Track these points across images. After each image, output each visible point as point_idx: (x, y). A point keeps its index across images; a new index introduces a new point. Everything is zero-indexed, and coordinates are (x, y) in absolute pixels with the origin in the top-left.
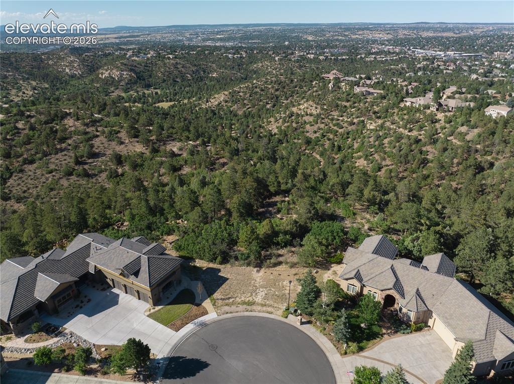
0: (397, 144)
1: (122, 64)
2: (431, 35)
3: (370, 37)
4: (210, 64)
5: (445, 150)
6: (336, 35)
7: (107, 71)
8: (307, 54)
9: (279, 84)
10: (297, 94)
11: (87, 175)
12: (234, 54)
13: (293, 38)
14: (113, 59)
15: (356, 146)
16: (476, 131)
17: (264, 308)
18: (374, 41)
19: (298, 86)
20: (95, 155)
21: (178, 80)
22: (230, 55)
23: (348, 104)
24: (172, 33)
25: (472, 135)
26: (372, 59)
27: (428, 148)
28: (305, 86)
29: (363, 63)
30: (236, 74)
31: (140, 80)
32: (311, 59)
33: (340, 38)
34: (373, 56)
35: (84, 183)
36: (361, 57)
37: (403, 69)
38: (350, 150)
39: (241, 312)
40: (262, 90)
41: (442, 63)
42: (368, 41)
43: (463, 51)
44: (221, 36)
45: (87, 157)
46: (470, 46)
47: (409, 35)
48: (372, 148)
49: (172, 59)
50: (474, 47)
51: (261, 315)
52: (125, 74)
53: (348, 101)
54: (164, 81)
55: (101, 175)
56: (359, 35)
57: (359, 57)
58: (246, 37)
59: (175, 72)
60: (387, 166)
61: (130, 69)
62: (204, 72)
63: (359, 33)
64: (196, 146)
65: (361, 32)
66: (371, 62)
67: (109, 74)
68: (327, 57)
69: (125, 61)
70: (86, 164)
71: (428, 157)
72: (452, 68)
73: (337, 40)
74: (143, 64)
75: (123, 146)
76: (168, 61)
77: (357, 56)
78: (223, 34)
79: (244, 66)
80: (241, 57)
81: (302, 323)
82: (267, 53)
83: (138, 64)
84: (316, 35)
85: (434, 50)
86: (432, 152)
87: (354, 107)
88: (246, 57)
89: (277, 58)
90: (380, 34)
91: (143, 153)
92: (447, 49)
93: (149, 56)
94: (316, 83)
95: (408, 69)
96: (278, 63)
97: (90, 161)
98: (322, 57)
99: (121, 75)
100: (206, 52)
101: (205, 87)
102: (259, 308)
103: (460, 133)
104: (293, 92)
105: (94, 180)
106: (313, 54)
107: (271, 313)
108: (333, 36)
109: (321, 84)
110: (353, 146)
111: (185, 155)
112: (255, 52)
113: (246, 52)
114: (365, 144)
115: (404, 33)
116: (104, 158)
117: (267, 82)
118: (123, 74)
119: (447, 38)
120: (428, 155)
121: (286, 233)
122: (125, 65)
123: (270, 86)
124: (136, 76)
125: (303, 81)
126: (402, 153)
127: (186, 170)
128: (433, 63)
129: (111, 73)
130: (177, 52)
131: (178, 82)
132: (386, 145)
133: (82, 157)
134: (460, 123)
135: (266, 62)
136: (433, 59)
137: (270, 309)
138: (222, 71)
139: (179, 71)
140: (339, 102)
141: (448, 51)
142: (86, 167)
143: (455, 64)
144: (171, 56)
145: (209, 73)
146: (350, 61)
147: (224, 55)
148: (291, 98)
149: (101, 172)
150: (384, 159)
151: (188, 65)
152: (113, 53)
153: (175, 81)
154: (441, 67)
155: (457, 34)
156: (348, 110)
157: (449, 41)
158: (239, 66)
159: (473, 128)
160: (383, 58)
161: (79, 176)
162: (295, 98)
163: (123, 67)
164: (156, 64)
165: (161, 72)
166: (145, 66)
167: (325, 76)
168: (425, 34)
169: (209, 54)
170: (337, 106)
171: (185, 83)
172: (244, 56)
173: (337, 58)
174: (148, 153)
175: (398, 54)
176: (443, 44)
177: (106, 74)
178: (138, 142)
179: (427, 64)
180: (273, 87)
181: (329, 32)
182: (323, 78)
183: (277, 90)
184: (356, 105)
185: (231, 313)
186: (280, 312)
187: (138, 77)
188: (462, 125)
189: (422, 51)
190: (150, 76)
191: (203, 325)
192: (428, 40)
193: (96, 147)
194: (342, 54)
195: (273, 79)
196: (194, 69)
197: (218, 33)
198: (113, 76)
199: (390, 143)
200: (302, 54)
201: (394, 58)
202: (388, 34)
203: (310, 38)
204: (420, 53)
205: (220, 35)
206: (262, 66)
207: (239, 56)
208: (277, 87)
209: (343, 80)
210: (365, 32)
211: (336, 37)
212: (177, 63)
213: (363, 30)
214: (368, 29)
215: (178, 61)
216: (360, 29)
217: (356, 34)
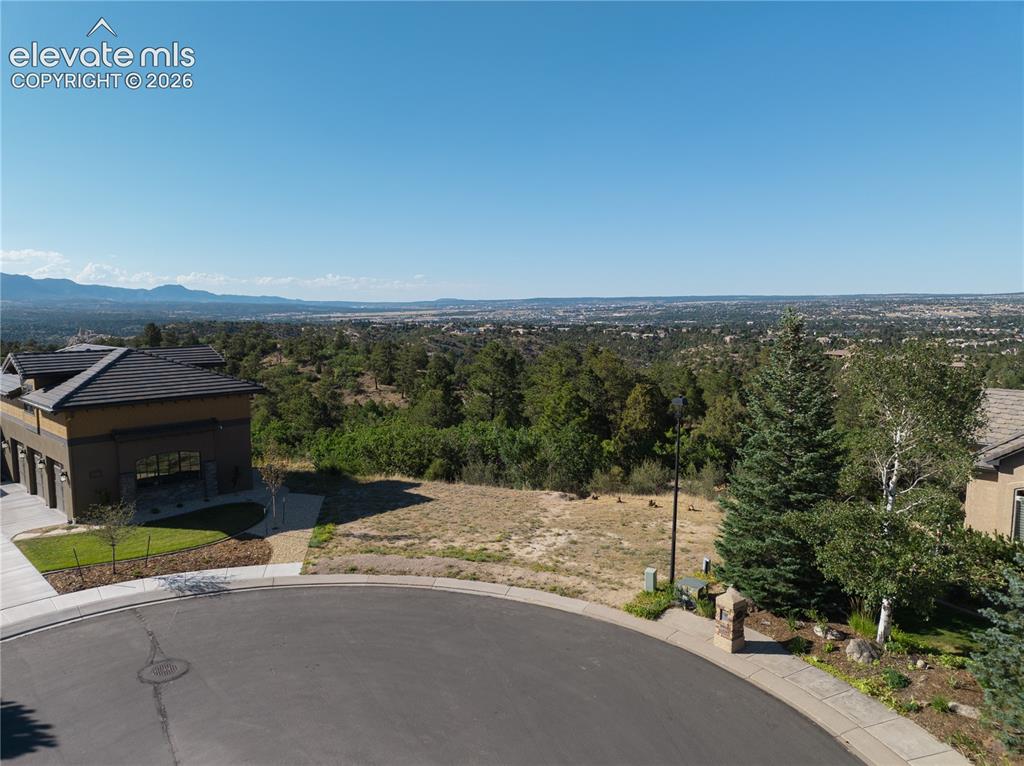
1: (431, 339)
3: (928, 315)
6: (853, 313)
12: (643, 333)
13: (762, 316)
18: (938, 321)
22: (633, 335)
24: (533, 309)
33: (862, 317)
42: (923, 321)
44: (622, 315)
49: (523, 336)
56: (903, 312)
58: (669, 315)
61: (446, 348)
63: (903, 308)
65: (907, 308)
68: (835, 338)
69: (436, 337)
73: (855, 319)
74: (468, 342)
76: (515, 338)
77: (901, 339)
78: (624, 312)
79: (662, 352)
80: (654, 338)
82: (709, 333)
83: (459, 342)
84: (811, 313)
88: (665, 337)
89: (727, 339)
90: (948, 310)
93: (484, 329)
96: (730, 346)
98: (823, 339)
100: (589, 329)
108: (846, 314)
112: (684, 330)
113: (666, 330)
115: (1003, 308)
117: (703, 364)
122: (437, 341)
135: (705, 345)
144: (521, 331)
147: (622, 334)
158: (650, 351)
160: (961, 343)
166: (471, 345)
167: (831, 353)
169: (594, 331)
172: (662, 336)
173: (858, 341)
175: (996, 337)
181: (838, 307)
195: (717, 359)
197: (616, 310)
201: (989, 343)
202: (966, 310)
205: (619, 313)
206: (697, 352)
207: (651, 335)
210: (916, 306)
211: (852, 316)
212: (530, 341)
213: (911, 303)
214: (919, 303)
215: (533, 338)
216: (902, 302)
217: (895, 311)
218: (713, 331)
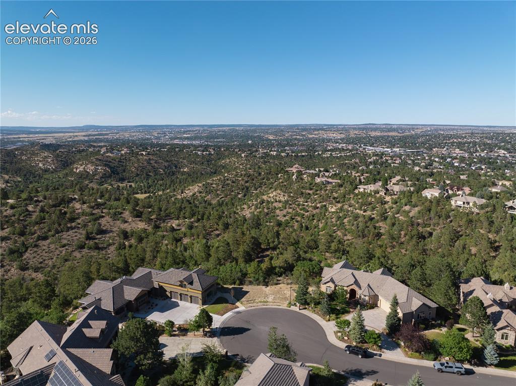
0: (355, 223)
1: (97, 159)
2: (379, 134)
3: (325, 136)
4: (181, 160)
5: (393, 224)
6: (294, 135)
7: (81, 165)
8: (270, 151)
9: (249, 177)
10: (265, 185)
11: (97, 248)
12: (203, 151)
13: (255, 137)
14: (87, 155)
15: (321, 225)
16: (417, 209)
17: (275, 304)
18: (329, 140)
19: (266, 178)
20: (102, 232)
21: (151, 174)
22: (199, 153)
23: (311, 192)
25: (414, 212)
26: (329, 155)
27: (381, 224)
28: (272, 178)
29: (321, 159)
30: (206, 169)
31: (114, 174)
32: (274, 155)
33: (298, 137)
34: (329, 153)
35: (95, 254)
36: (319, 154)
37: (356, 163)
38: (316, 230)
39: (260, 306)
40: (233, 182)
41: (390, 158)
42: (323, 140)
43: (407, 148)
44: (188, 136)
45: (96, 233)
46: (412, 143)
47: (360, 135)
48: (335, 227)
49: (145, 155)
50: (416, 144)
51: (273, 307)
52: (99, 168)
53: (311, 189)
54: (138, 175)
55: (110, 247)
56: (315, 135)
57: (317, 153)
58: (212, 136)
59: (148, 167)
60: (348, 240)
61: (105, 164)
62: (176, 167)
63: (315, 133)
64: (192, 223)
65: (317, 133)
66: (327, 157)
67: (84, 168)
68: (288, 154)
69: (100, 157)
70: (96, 239)
71: (381, 231)
72: (398, 162)
73: (296, 139)
74: (117, 160)
75: (127, 224)
76: (141, 157)
77: (315, 153)
78: (189, 134)
79: (213, 162)
80: (209, 154)
81: (300, 309)
82: (234, 151)
83: (112, 160)
84: (276, 135)
85: (382, 147)
86: (384, 227)
87: (317, 194)
89: (243, 155)
90: (333, 134)
91: (146, 230)
92: (394, 146)
93: (123, 152)
94: (281, 176)
95: (361, 163)
96: (244, 159)
97: (99, 236)
98: (283, 154)
99: (96, 170)
100: (177, 150)
101: (178, 180)
102: (271, 304)
103: (404, 211)
104: (261, 184)
105: (104, 252)
106: (275, 151)
107: (280, 306)
108: (291, 135)
109: (285, 176)
110: (318, 226)
111: (183, 229)
112: (222, 150)
113: (214, 150)
114: (329, 224)
115: (355, 133)
116: (111, 234)
117: (237, 175)
118: (98, 169)
119: (393, 137)
120: (380, 230)
121: (280, 267)
122: (100, 160)
123: (240, 179)
124: (111, 171)
125: (270, 174)
126: (359, 228)
127: (186, 241)
128: (382, 158)
129: (86, 168)
130: (148, 149)
131: (151, 176)
132: (346, 224)
133: (92, 233)
134: (404, 204)
135: (233, 158)
136: (382, 154)
137: (278, 304)
138: (192, 166)
139: (152, 166)
140: (304, 191)
141: (394, 148)
142: (96, 241)
143: (400, 158)
144: (144, 153)
145: (180, 168)
146: (309, 157)
147: (194, 152)
148: (259, 189)
149: (110, 245)
150: (346, 235)
151: (160, 160)
152: (87, 150)
153: (148, 175)
154: (389, 162)
155: (400, 133)
156: (312, 197)
157: (395, 140)
158: (208, 161)
159: (414, 207)
160: (338, 154)
161: (90, 248)
162: (263, 188)
163: (98, 163)
164: (130, 160)
165: (135, 167)
166: (119, 161)
167: (289, 169)
168: (373, 134)
169: (180, 151)
170: (302, 193)
171: (158, 177)
172: (213, 153)
173: (298, 155)
174: (150, 229)
175: (351, 151)
176: (390, 142)
177: (81, 169)
178: (140, 221)
179: (376, 159)
180: (243, 180)
181: (288, 132)
182: (287, 171)
183: (247, 182)
184: (318, 192)
185: (254, 306)
186: (286, 305)
187: (112, 172)
188: (406, 205)
189: (372, 148)
190: (124, 171)
191: (238, 313)
192: (377, 139)
193: (103, 225)
194: (301, 151)
195: (242, 172)
196: (166, 164)
197: (184, 133)
198: (88, 170)
199: (349, 222)
200: (265, 151)
201: (348, 154)
202: (341, 133)
203: (271, 138)
204: (370, 150)
205: (186, 135)
206: (230, 162)
207: (208, 153)
208: (246, 180)
209: (305, 173)
210: (320, 132)
211: (294, 137)
212: (150, 159)
213: (318, 130)
214: (322, 129)
215: (151, 157)
216: (315, 130)
217: (312, 134)
218: (236, 150)
